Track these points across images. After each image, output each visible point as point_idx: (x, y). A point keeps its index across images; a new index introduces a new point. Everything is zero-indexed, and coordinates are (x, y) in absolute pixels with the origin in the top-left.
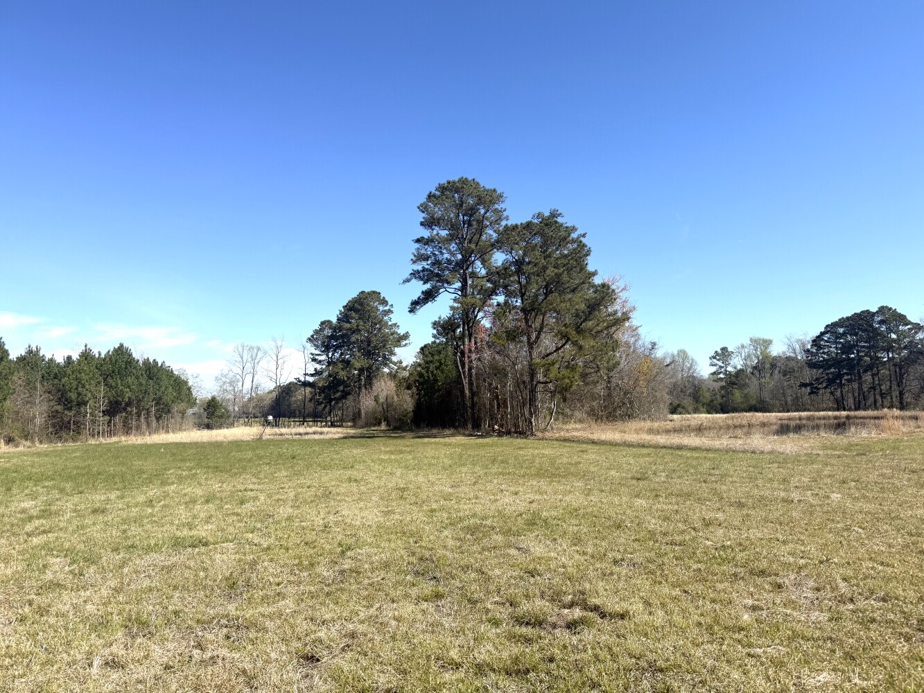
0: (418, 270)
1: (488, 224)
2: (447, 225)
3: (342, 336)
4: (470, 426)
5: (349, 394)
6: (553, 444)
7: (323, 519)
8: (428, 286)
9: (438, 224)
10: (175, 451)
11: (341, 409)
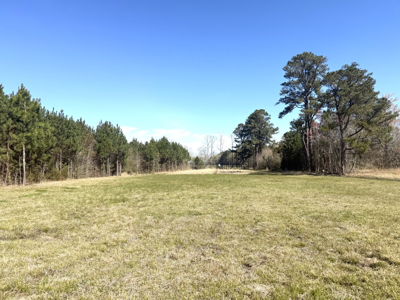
0: (283, 98)
1: (318, 73)
2: (297, 75)
3: (248, 130)
4: (310, 170)
5: (251, 155)
6: (355, 180)
7: (246, 208)
8: (288, 105)
9: (293, 76)
10: (185, 178)
11: (248, 162)
